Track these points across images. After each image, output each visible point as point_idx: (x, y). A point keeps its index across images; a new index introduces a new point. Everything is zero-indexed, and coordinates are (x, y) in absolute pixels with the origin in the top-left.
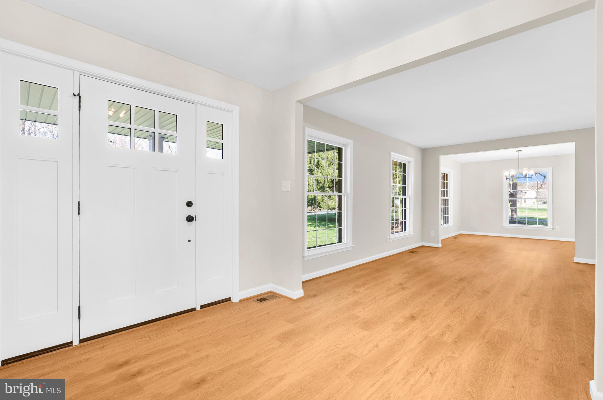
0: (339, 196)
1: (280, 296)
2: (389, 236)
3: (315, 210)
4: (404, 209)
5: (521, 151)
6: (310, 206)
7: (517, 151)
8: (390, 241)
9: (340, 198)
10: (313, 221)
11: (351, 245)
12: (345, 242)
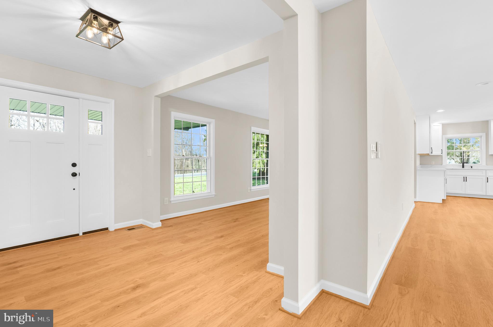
1: (145, 227)
2: (251, 187)
8: (251, 191)
11: (214, 194)
12: (209, 192)
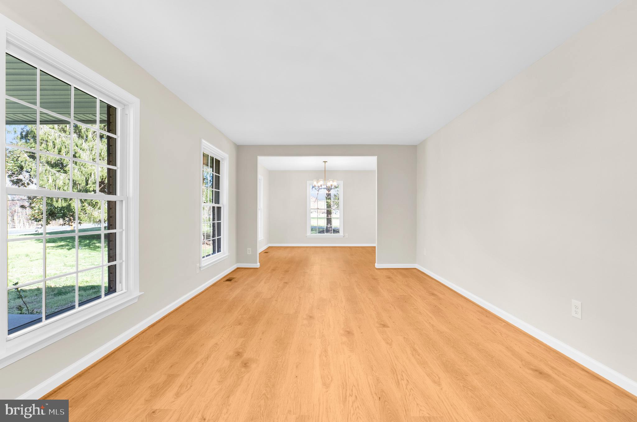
0: (109, 203)
2: (200, 262)
3: (70, 223)
4: (216, 222)
5: (327, 162)
6: (62, 218)
7: (323, 162)
8: (201, 270)
9: (112, 206)
10: (68, 240)
11: (137, 293)
12: (124, 291)
